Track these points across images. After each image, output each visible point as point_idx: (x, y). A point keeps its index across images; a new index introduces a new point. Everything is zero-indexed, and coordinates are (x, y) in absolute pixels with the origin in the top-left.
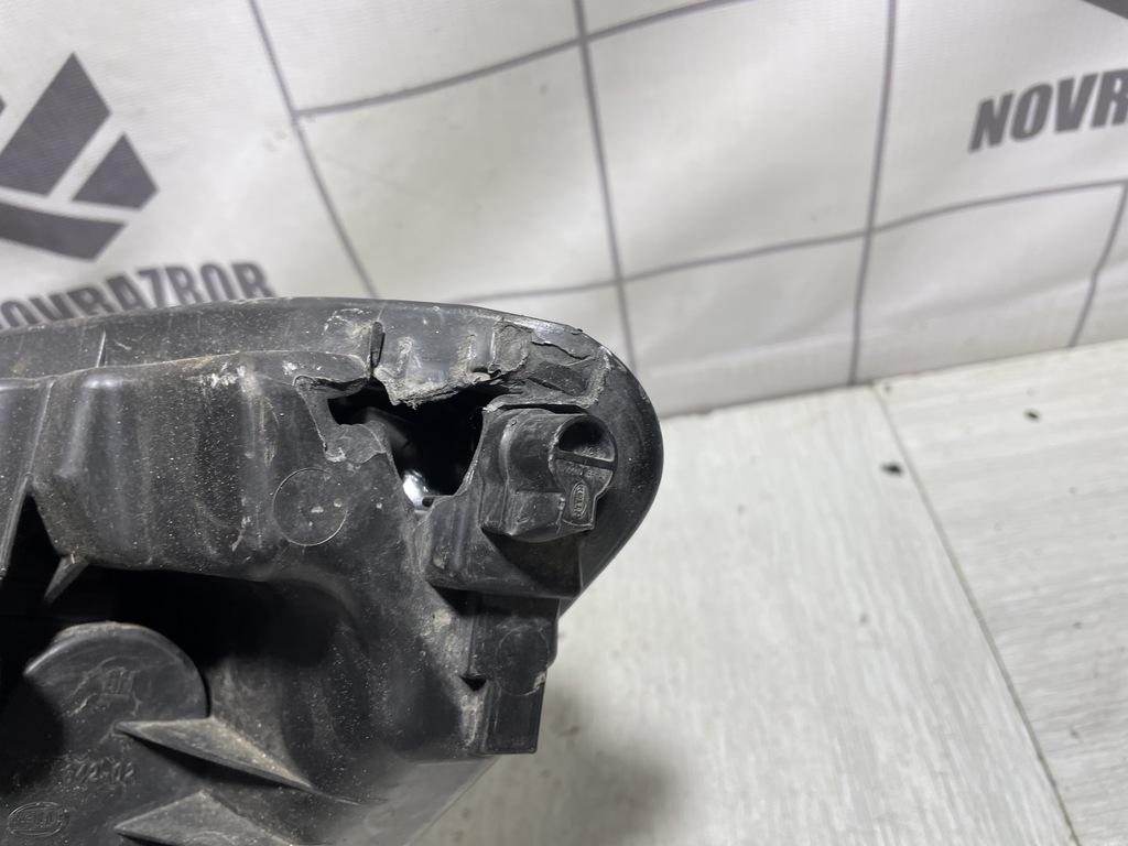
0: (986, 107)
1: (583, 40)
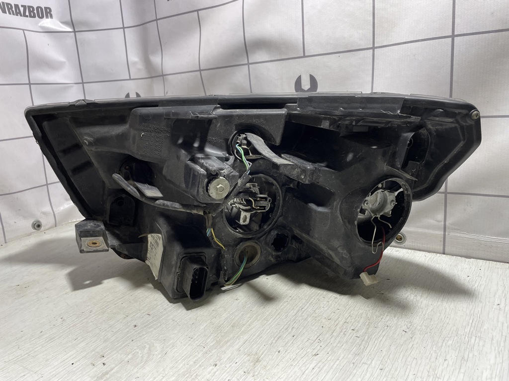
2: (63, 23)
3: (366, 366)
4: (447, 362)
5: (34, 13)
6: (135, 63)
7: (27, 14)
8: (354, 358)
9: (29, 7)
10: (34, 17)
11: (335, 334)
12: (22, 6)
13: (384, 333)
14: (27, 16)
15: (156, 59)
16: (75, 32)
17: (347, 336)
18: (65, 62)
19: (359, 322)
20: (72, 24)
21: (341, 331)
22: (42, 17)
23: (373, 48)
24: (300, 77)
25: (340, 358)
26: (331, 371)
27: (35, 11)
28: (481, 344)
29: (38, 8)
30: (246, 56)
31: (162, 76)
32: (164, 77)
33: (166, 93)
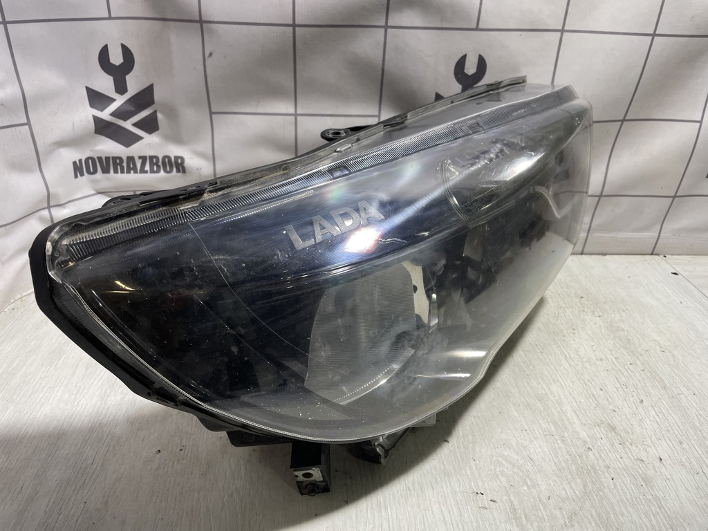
1: (623, 120)
3: (683, 396)
8: (668, 393)
11: (625, 374)
13: (653, 359)
17: (635, 372)
19: (624, 354)
21: (626, 370)
24: (464, 57)
25: (660, 397)
26: (671, 412)
30: (385, 15)
31: (201, 23)
32: (204, 25)
33: (207, 54)
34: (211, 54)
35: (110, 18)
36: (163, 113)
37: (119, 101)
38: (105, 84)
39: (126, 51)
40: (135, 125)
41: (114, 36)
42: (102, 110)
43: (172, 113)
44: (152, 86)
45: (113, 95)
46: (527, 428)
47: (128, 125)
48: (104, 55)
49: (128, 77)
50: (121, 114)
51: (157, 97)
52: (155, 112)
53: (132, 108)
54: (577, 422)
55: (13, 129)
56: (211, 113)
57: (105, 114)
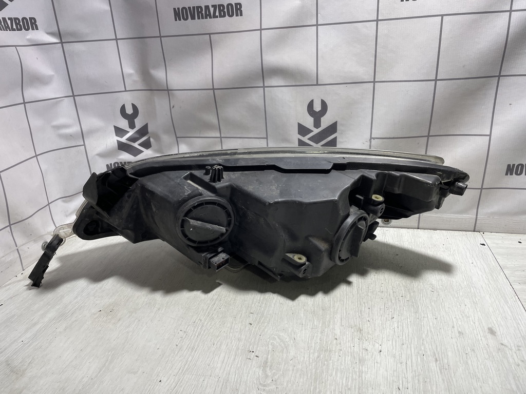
0: (509, 166)
1: (428, 136)
2: (48, 33)
3: (426, 319)
4: (467, 307)
5: (20, 25)
6: (130, 75)
7: (15, 27)
8: (416, 316)
9: (16, 19)
10: (21, 29)
11: (393, 301)
12: (9, 19)
13: (421, 295)
14: (14, 30)
15: (159, 74)
16: (62, 43)
17: (401, 301)
18: (53, 76)
19: (401, 290)
20: (59, 35)
21: (396, 299)
22: (28, 29)
23: (374, 82)
24: (312, 101)
25: (408, 317)
26: (409, 326)
27: (21, 23)
28: (478, 291)
29: (23, 19)
30: (262, 80)
31: (168, 91)
32: (170, 92)
33: (172, 107)
34: (173, 107)
35: (126, 91)
36: (152, 138)
37: (131, 133)
38: (124, 124)
39: (134, 107)
40: (140, 145)
41: (128, 99)
42: (122, 137)
43: (157, 138)
44: (147, 124)
45: (128, 129)
46: (304, 323)
47: (136, 145)
48: (123, 109)
49: (135, 120)
50: (133, 139)
51: (149, 130)
52: (149, 137)
53: (137, 136)
54: (339, 324)
55: (77, 147)
56: (177, 138)
57: (123, 140)
